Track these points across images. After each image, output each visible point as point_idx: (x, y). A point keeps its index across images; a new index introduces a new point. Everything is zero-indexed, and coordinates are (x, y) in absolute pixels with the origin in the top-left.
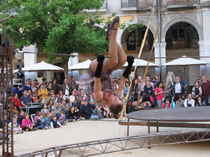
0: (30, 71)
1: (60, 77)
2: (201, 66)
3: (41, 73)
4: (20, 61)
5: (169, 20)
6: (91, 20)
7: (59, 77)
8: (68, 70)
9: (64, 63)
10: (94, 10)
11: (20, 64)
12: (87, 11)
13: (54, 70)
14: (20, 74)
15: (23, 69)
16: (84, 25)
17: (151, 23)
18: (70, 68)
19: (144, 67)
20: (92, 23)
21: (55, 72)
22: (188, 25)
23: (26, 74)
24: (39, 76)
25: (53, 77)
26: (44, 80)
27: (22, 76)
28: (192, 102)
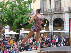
0: (7, 34)
1: (17, 36)
2: (65, 33)
3: (11, 35)
4: (4, 31)
5: (54, 17)
8: (20, 34)
9: (19, 32)
11: (4, 32)
12: (27, 14)
13: (15, 34)
15: (5, 34)
16: (26, 19)
17: (48, 18)
18: (21, 33)
19: (46, 33)
20: (28, 18)
21: (16, 35)
22: (60, 19)
24: (10, 36)
25: (15, 36)
26: (12, 37)
27: (5, 36)
28: (62, 45)
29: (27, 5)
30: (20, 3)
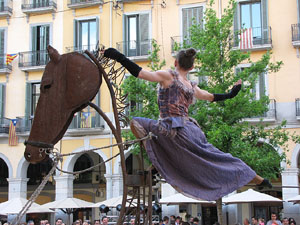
0: (169, 204)
3: (183, 207)
4: (156, 190)
6: (253, 133)
7: (209, 213)
8: (221, 204)
10: (258, 120)
11: (157, 194)
12: (248, 120)
13: (202, 204)
14: (156, 208)
15: (161, 201)
16: (243, 140)
18: (224, 200)
21: (203, 207)
23: (164, 207)
24: (181, 211)
25: (201, 212)
26: (188, 216)
27: (160, 210)
29: (246, 83)
30: (218, 76)
